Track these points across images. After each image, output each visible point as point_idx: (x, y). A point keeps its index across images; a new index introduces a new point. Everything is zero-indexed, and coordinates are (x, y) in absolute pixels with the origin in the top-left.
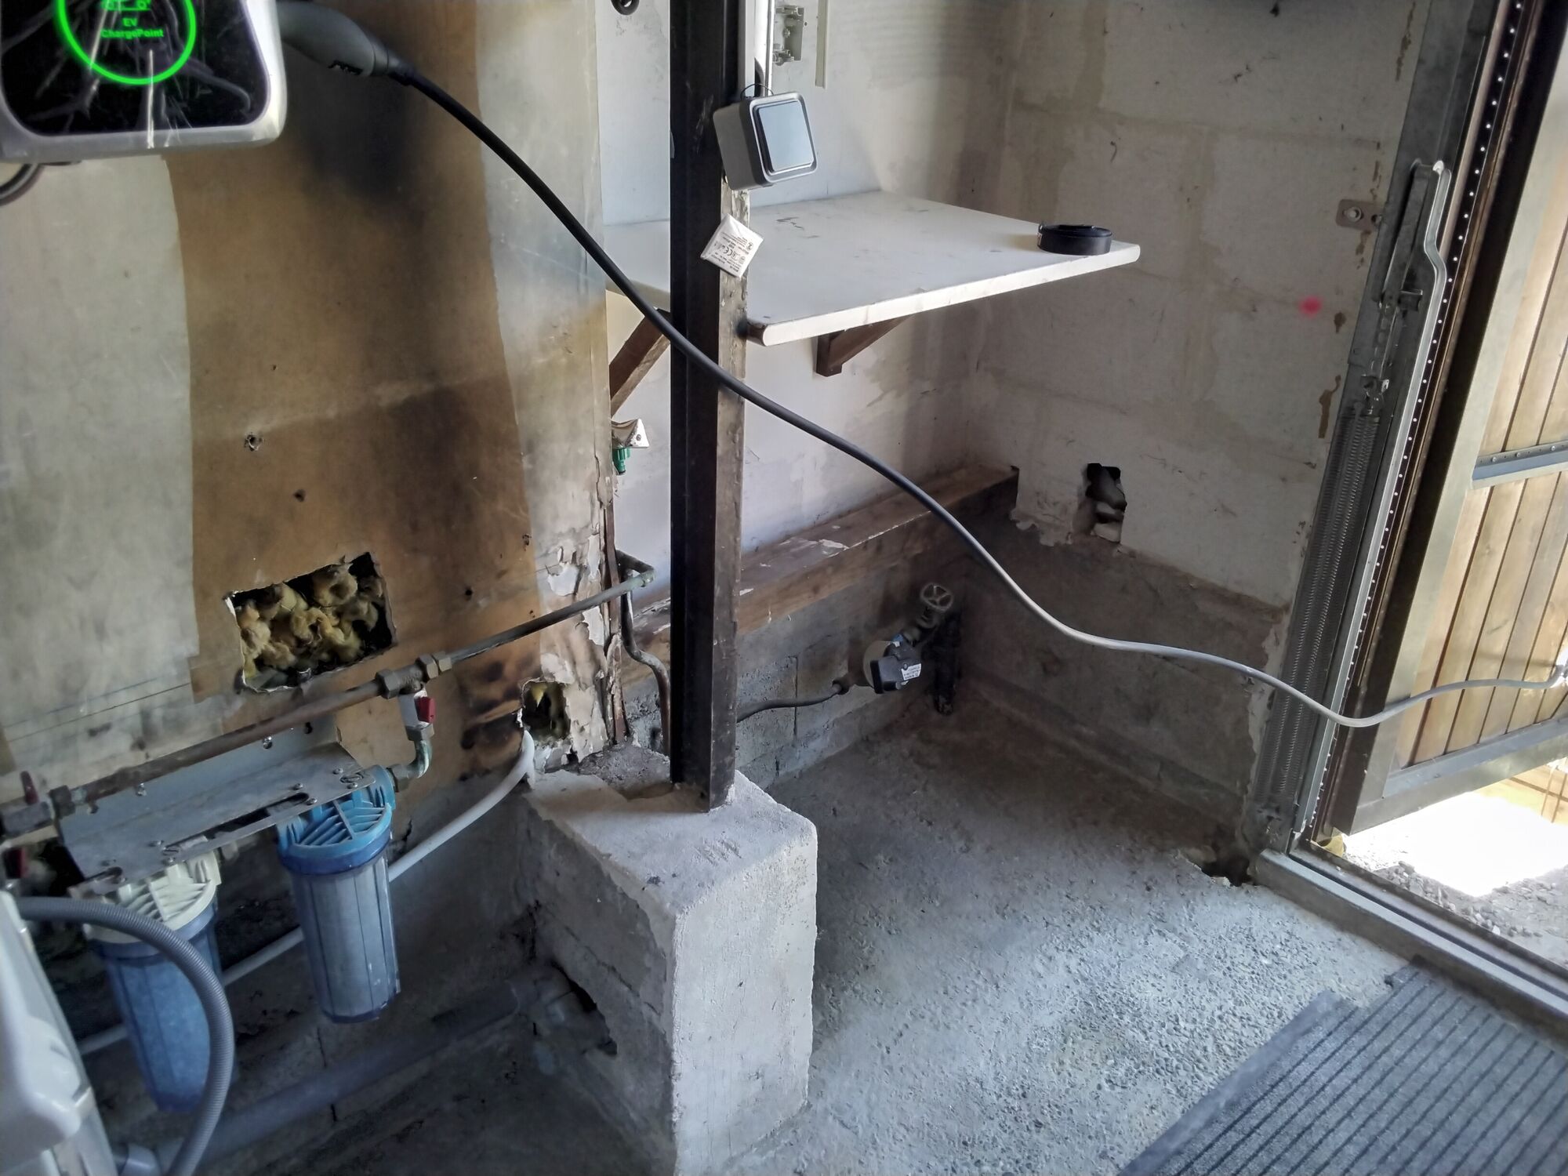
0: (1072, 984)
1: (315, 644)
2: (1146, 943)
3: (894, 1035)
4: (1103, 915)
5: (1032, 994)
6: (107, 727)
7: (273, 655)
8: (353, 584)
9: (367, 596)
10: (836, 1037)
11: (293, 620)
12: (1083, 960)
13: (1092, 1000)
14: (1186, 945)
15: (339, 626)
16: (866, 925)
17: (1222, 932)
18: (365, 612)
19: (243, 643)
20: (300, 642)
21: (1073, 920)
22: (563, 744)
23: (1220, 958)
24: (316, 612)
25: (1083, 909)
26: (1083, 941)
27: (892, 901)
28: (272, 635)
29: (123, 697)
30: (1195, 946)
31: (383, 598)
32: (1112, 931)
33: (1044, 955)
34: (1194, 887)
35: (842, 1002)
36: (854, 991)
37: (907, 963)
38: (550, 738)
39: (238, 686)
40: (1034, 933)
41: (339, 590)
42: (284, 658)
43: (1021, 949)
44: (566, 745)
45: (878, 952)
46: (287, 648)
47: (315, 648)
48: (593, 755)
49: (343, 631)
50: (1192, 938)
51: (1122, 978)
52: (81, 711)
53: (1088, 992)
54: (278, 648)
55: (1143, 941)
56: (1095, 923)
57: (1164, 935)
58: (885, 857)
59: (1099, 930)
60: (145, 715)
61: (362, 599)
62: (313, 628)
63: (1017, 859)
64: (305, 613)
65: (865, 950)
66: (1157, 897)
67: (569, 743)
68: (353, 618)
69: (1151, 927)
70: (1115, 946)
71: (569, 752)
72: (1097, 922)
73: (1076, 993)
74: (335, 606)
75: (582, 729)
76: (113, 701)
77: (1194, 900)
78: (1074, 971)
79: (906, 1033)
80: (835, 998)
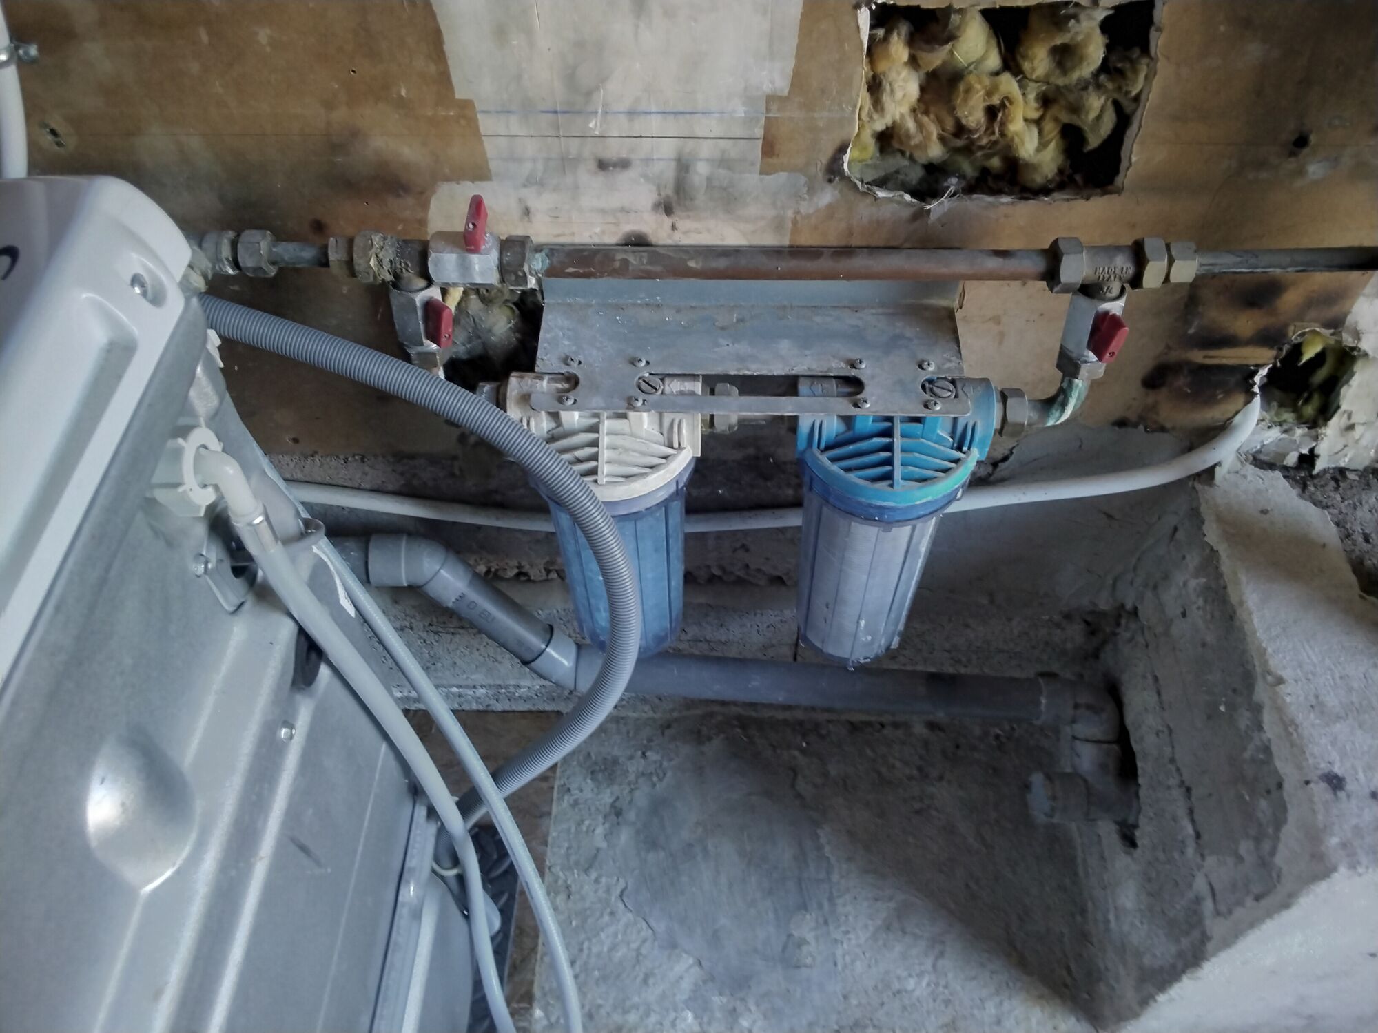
1: (984, 141)
6: (624, 164)
7: (908, 136)
8: (1096, 52)
9: (1110, 86)
11: (962, 87)
15: (1038, 122)
18: (1092, 115)
19: (864, 97)
20: (960, 129)
22: (1303, 435)
24: (1009, 84)
28: (919, 100)
29: (654, 125)
31: (1137, 99)
38: (1288, 416)
39: (833, 170)
41: (1065, 55)
42: (923, 146)
44: (1307, 439)
46: (934, 131)
47: (981, 148)
48: (1342, 471)
49: (1040, 132)
52: (591, 125)
54: (920, 126)
60: (683, 166)
61: (1099, 86)
62: (991, 112)
64: (987, 81)
67: (1316, 438)
68: (1065, 118)
71: (1305, 451)
74: (1048, 83)
75: (1351, 427)
76: (638, 127)
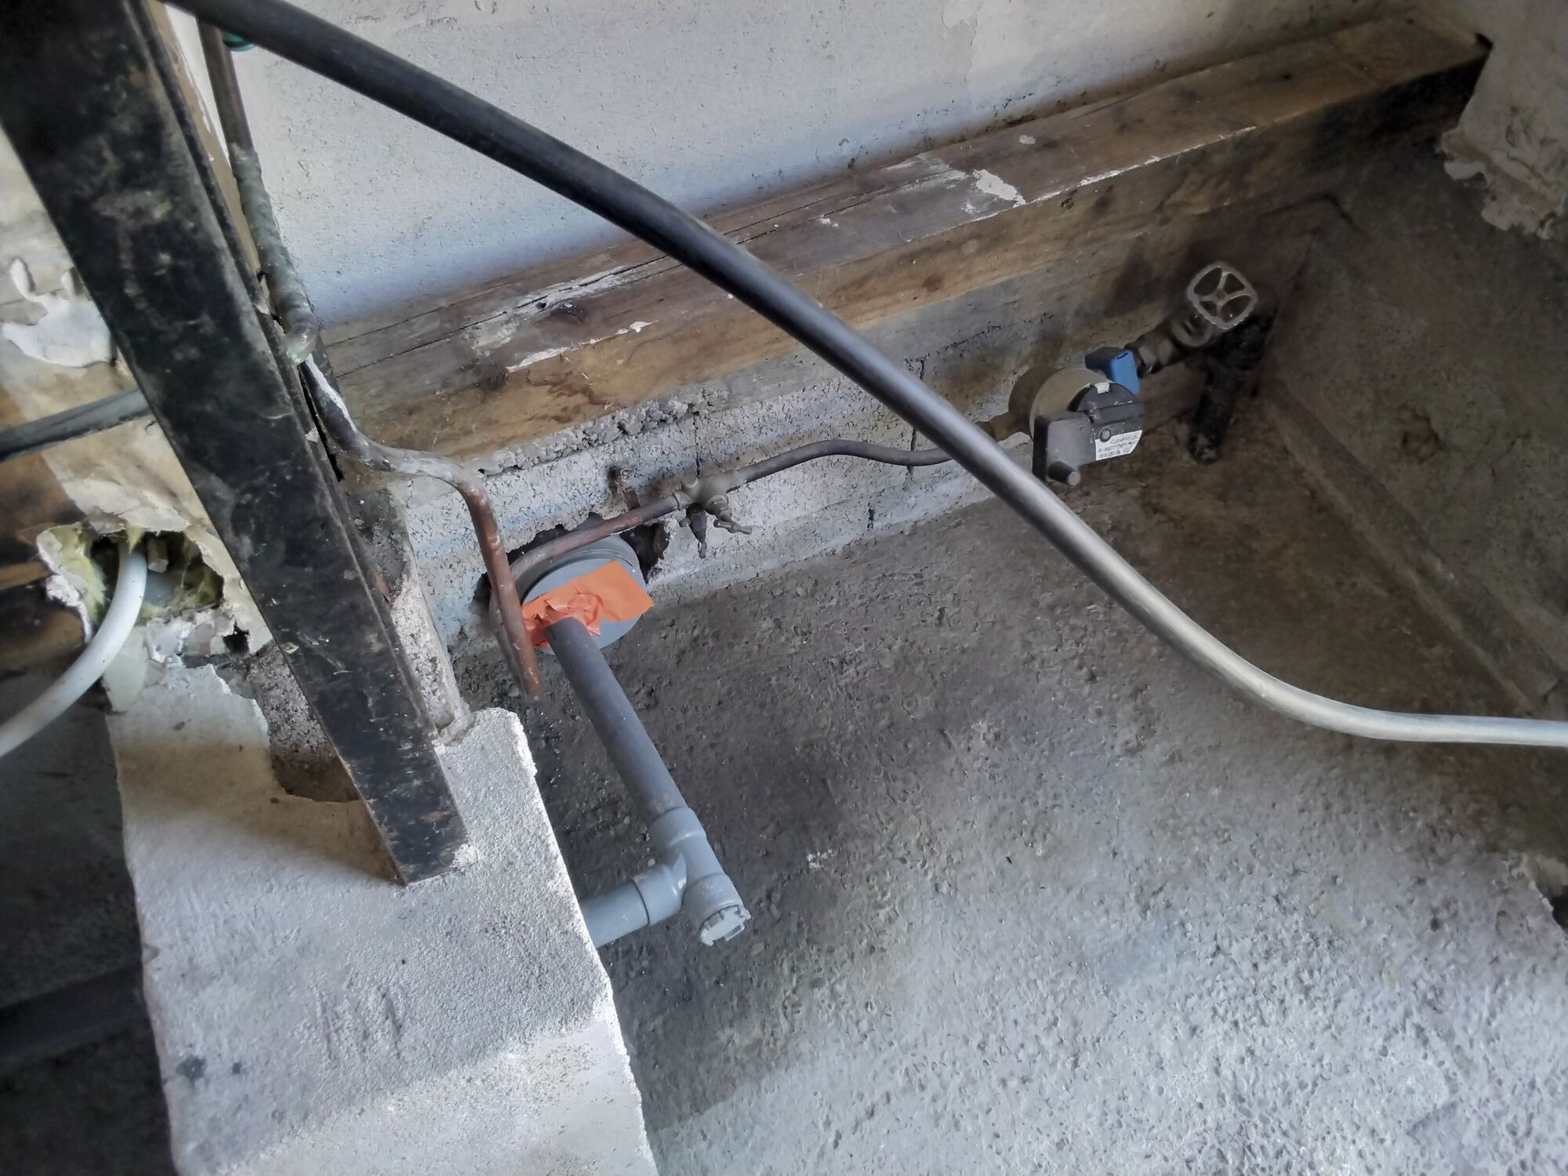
0: (1211, 1104)
2: (1384, 1052)
3: (861, 1108)
4: (1327, 960)
5: (1131, 1099)
10: (764, 1083)
12: (1251, 1052)
13: (1234, 1151)
14: (1460, 1078)
16: (904, 861)
17: (1541, 1073)
21: (1268, 955)
23: (1514, 1133)
25: (1296, 936)
26: (1270, 1009)
27: (966, 823)
30: (1476, 1087)
32: (1330, 1002)
33: (1186, 1019)
34: (1526, 949)
35: (803, 1009)
36: (834, 995)
37: (942, 961)
40: (1187, 964)
43: (1149, 994)
45: (901, 924)
50: (1476, 1068)
51: (1308, 1118)
53: (1233, 1130)
55: (1380, 1042)
56: (1305, 976)
57: (1426, 1042)
58: (989, 728)
59: (1307, 990)
63: (1216, 792)
65: (882, 913)
66: (1445, 952)
69: (1408, 1014)
70: (1322, 1039)
71: (230, 632)
72: (1311, 973)
73: (1211, 1123)
77: (1514, 977)
78: (1226, 1072)
79: (882, 1112)
80: (796, 998)
